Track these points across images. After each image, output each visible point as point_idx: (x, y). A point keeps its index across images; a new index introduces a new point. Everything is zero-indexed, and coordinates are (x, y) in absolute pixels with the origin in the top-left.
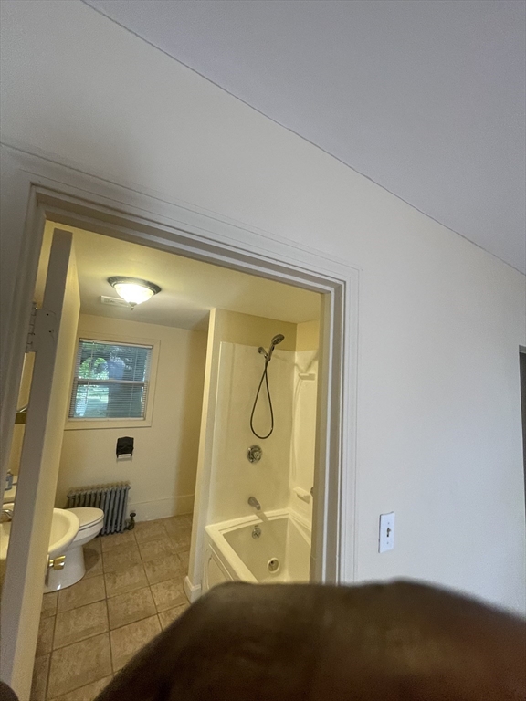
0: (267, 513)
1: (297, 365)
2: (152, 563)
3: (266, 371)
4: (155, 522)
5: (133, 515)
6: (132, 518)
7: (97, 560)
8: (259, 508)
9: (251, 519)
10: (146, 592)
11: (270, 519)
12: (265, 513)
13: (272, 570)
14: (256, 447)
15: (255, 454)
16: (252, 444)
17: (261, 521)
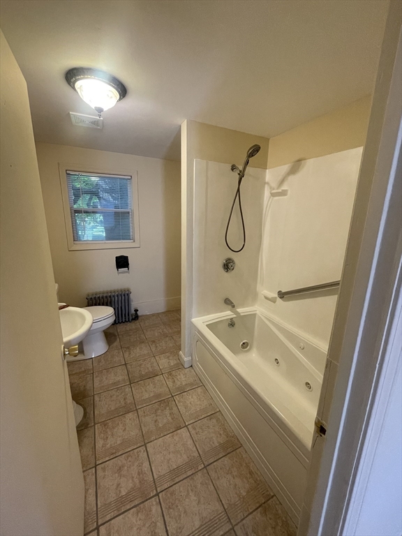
0: (239, 310)
1: (268, 183)
2: (154, 342)
3: (238, 190)
4: (153, 315)
5: (136, 311)
6: (136, 313)
7: (116, 340)
8: (234, 307)
9: (228, 314)
10: (153, 360)
11: (242, 314)
12: (238, 310)
13: (244, 348)
14: (229, 259)
15: (230, 265)
16: (226, 257)
17: (235, 316)
